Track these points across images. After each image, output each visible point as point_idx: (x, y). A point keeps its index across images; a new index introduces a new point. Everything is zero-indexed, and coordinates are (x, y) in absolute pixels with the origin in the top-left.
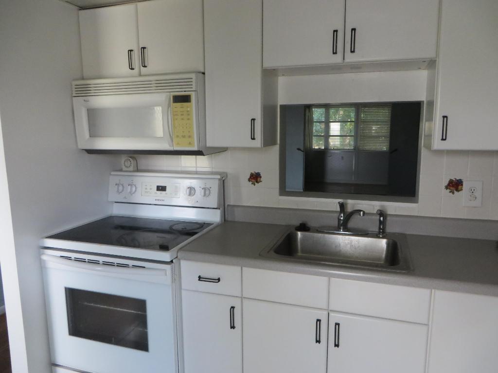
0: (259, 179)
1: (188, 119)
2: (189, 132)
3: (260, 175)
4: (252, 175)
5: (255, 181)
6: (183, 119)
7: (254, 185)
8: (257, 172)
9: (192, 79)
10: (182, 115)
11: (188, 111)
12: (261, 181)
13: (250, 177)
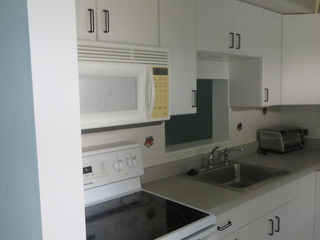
0: (152, 142)
1: (166, 91)
2: (165, 103)
3: (152, 138)
4: (147, 139)
5: (149, 144)
6: (160, 91)
7: (149, 148)
8: (150, 136)
9: (167, 53)
10: (161, 87)
11: (166, 84)
12: (153, 144)
13: (146, 142)
